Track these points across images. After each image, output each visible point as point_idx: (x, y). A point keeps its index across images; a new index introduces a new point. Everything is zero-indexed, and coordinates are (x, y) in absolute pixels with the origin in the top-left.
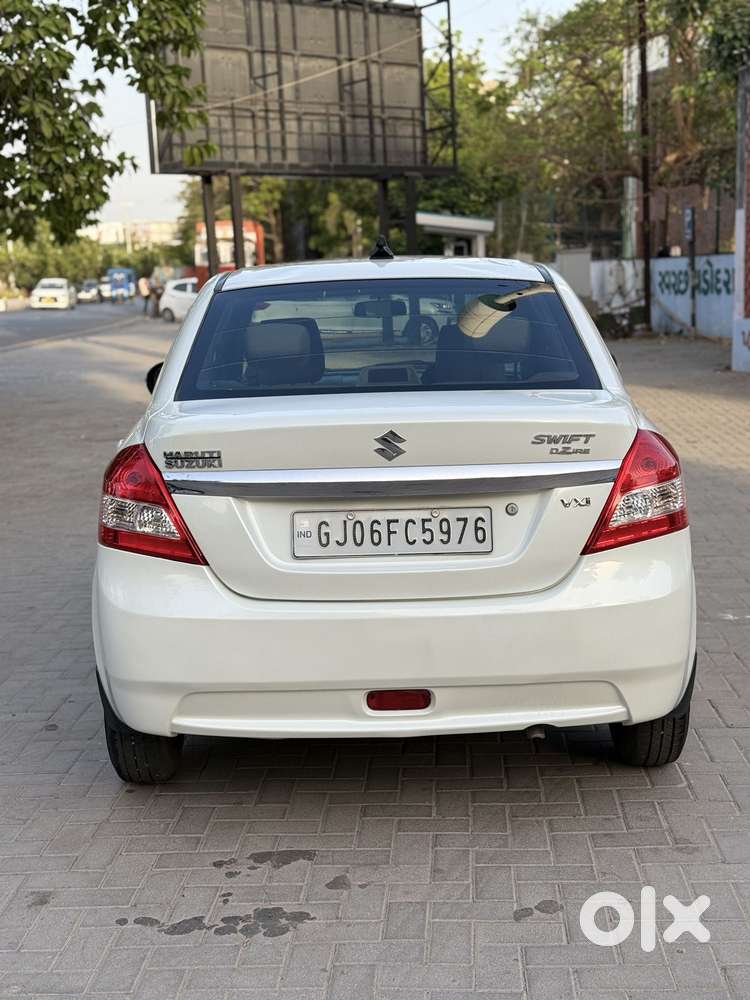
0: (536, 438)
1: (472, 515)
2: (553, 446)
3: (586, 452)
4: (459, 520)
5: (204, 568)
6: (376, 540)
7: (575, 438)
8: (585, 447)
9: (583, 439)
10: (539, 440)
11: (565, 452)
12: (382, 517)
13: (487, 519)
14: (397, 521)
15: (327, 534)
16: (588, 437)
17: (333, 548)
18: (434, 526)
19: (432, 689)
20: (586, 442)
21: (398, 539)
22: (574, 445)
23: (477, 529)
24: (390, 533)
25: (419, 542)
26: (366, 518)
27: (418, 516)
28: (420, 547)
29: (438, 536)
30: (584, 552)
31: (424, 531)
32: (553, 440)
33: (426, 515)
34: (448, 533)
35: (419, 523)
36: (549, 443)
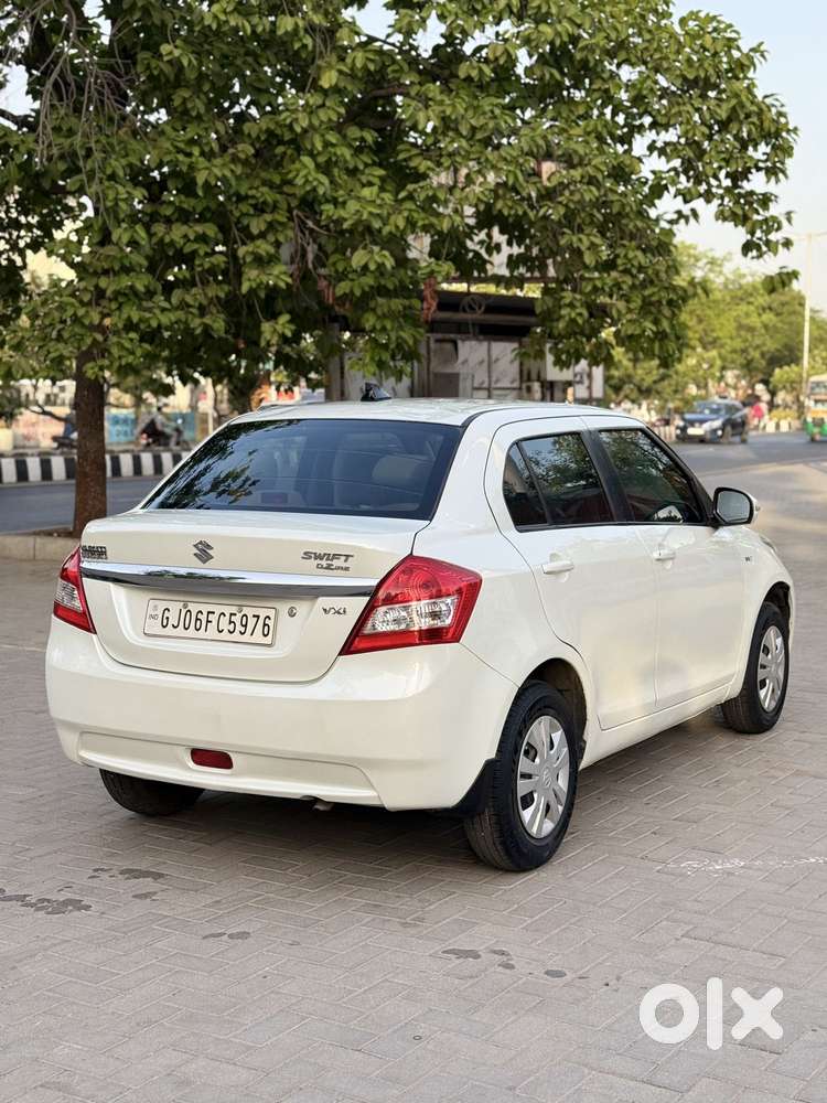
0: (305, 553)
1: (263, 613)
2: (319, 561)
3: (347, 569)
4: (254, 616)
5: (94, 636)
6: (198, 627)
7: (336, 556)
8: (344, 565)
9: (343, 558)
10: (307, 555)
11: (329, 567)
12: (205, 608)
13: (272, 617)
14: (213, 613)
15: (167, 618)
16: (347, 556)
17: (169, 631)
18: (236, 619)
19: (231, 755)
20: (346, 561)
21: (212, 627)
22: (336, 563)
23: (265, 625)
24: (208, 621)
25: (226, 631)
26: (194, 608)
27: (228, 610)
28: (225, 636)
29: (239, 628)
30: (340, 654)
31: (230, 622)
32: (318, 557)
33: (234, 610)
34: (246, 626)
35: (228, 615)
36: (316, 559)
